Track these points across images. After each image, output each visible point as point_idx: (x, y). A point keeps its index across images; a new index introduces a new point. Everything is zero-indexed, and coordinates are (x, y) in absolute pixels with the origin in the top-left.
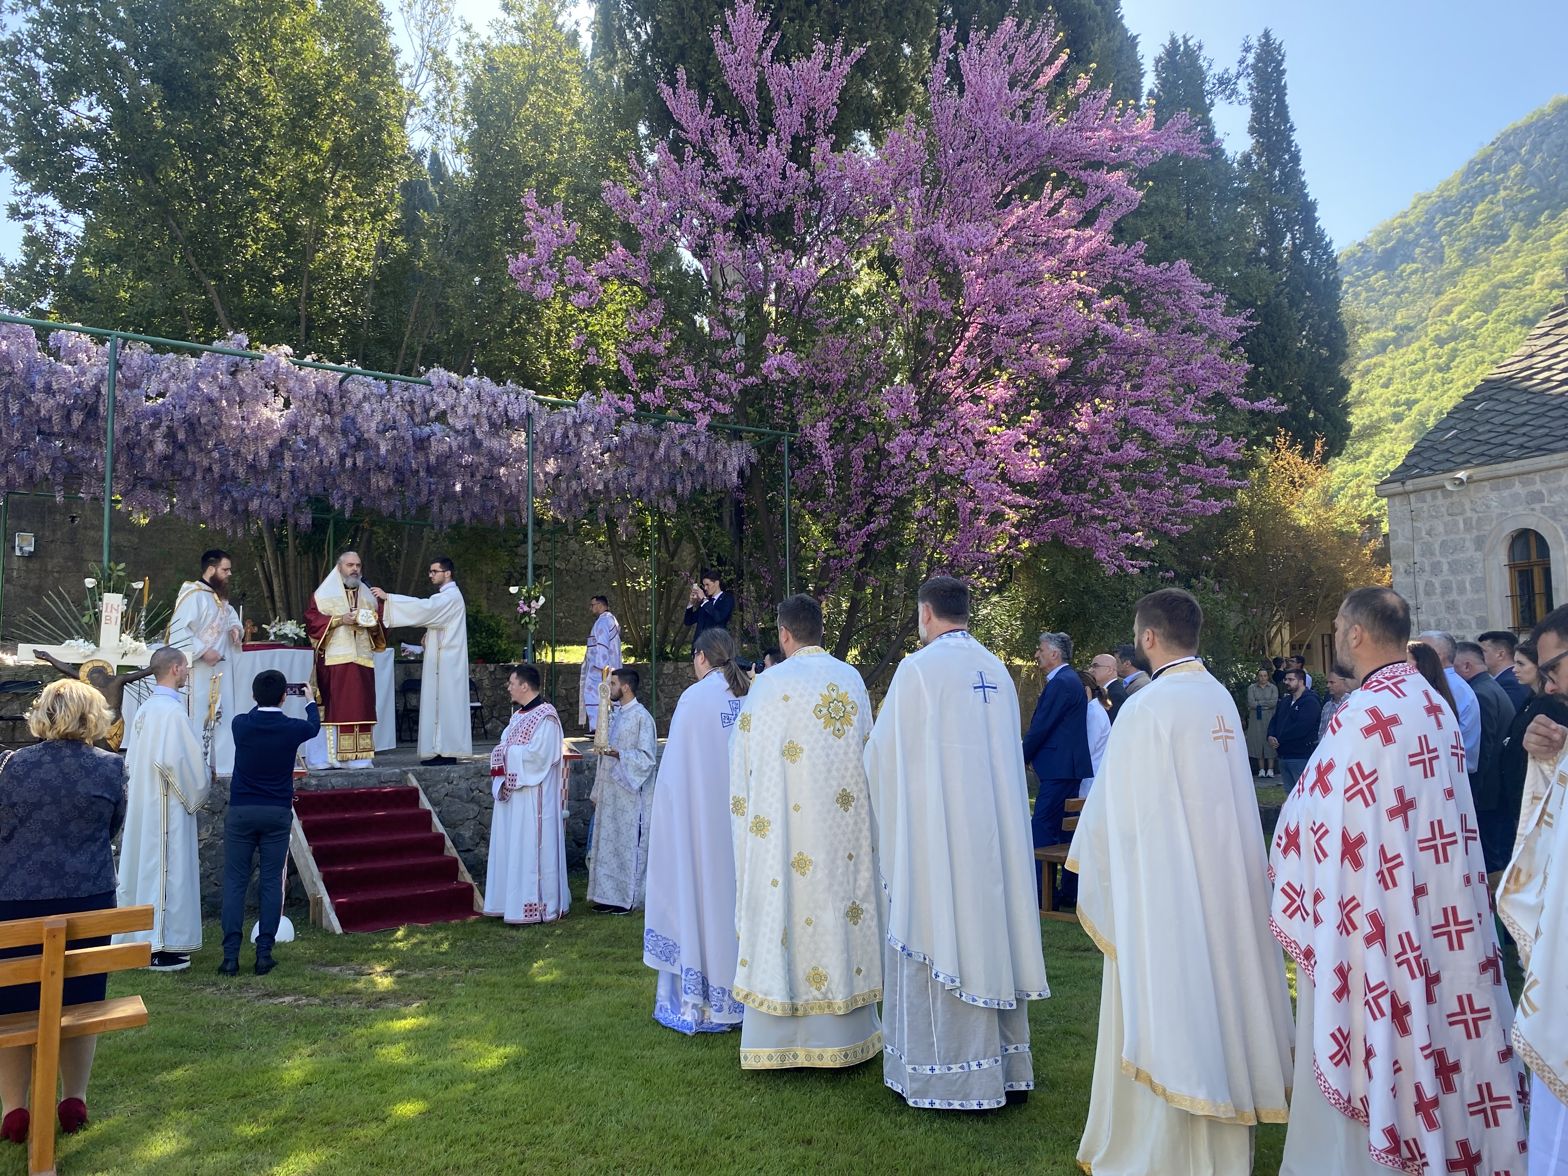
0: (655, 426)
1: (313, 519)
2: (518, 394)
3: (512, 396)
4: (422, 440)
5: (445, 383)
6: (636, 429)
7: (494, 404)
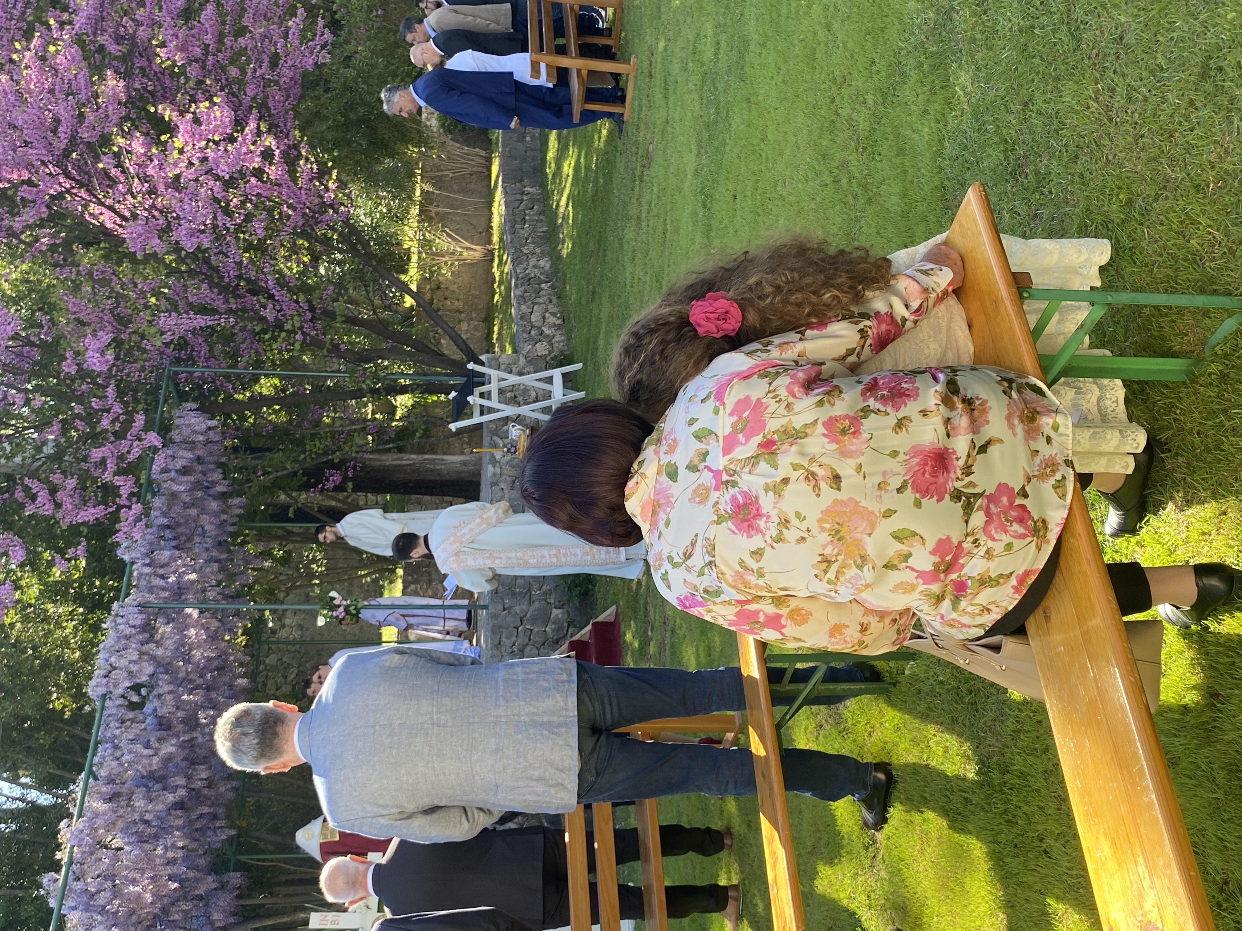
0: (154, 494)
1: (235, 870)
2: (117, 615)
3: (119, 620)
4: (160, 724)
5: (104, 681)
6: (157, 513)
7: (128, 638)
